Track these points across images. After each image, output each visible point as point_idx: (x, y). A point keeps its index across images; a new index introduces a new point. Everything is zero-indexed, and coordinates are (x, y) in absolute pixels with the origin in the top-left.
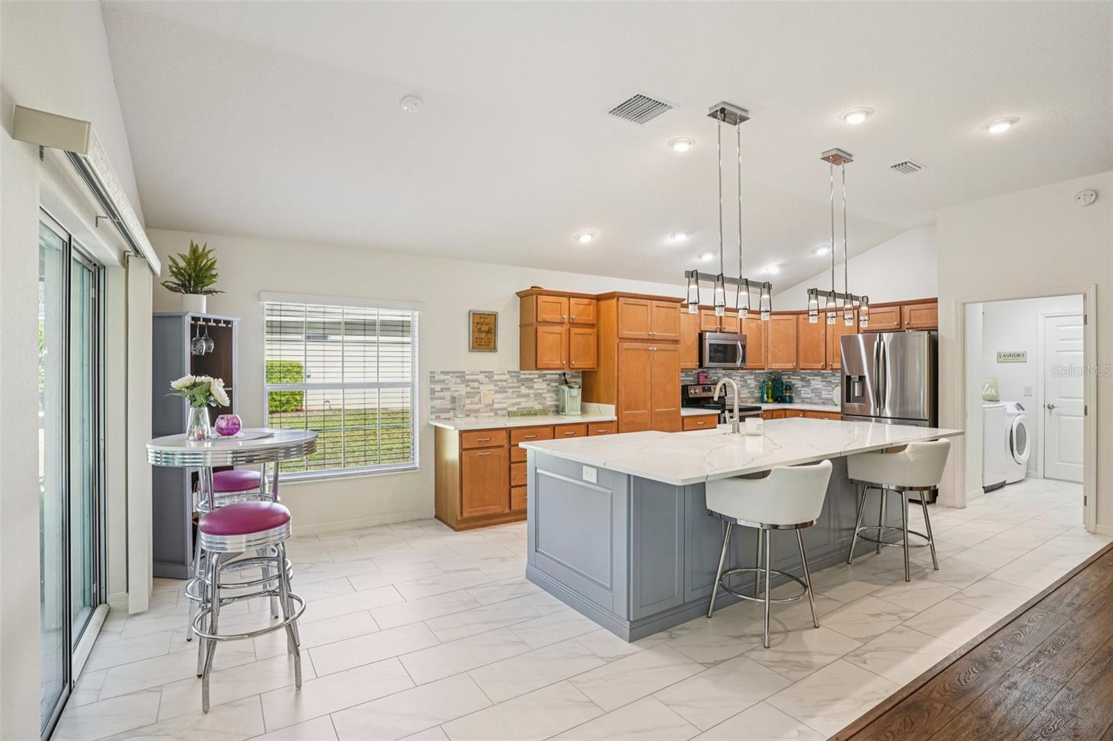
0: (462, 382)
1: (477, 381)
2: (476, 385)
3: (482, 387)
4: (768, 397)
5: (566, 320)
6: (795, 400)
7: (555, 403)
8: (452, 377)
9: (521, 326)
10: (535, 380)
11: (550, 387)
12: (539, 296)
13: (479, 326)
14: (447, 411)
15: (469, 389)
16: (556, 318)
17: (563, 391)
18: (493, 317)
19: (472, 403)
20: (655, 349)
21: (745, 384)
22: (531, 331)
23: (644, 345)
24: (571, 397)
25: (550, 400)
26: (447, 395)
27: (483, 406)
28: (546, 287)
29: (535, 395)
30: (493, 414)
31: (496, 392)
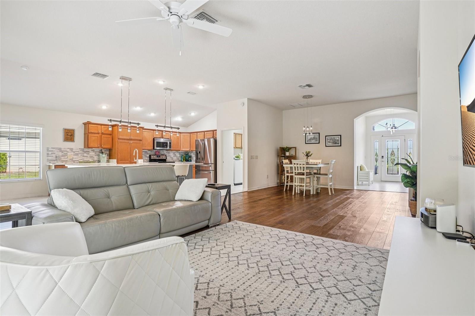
0: (60, 151)
1: (67, 151)
2: (66, 152)
3: (68, 153)
4: (183, 160)
5: (100, 132)
6: (192, 161)
7: (98, 159)
8: (56, 149)
9: (84, 134)
10: (90, 152)
11: (96, 154)
12: (89, 125)
13: (67, 133)
14: (54, 160)
15: (63, 154)
16: (96, 132)
17: (100, 155)
18: (73, 131)
19: (64, 158)
20: (132, 142)
21: (175, 155)
22: (87, 135)
23: (128, 141)
24: (103, 157)
25: (96, 158)
26: (54, 155)
27: (69, 159)
28: (93, 122)
29: (90, 157)
30: (73, 162)
31: (74, 155)
